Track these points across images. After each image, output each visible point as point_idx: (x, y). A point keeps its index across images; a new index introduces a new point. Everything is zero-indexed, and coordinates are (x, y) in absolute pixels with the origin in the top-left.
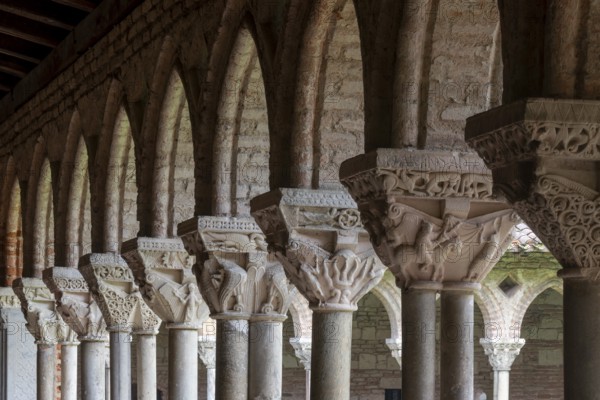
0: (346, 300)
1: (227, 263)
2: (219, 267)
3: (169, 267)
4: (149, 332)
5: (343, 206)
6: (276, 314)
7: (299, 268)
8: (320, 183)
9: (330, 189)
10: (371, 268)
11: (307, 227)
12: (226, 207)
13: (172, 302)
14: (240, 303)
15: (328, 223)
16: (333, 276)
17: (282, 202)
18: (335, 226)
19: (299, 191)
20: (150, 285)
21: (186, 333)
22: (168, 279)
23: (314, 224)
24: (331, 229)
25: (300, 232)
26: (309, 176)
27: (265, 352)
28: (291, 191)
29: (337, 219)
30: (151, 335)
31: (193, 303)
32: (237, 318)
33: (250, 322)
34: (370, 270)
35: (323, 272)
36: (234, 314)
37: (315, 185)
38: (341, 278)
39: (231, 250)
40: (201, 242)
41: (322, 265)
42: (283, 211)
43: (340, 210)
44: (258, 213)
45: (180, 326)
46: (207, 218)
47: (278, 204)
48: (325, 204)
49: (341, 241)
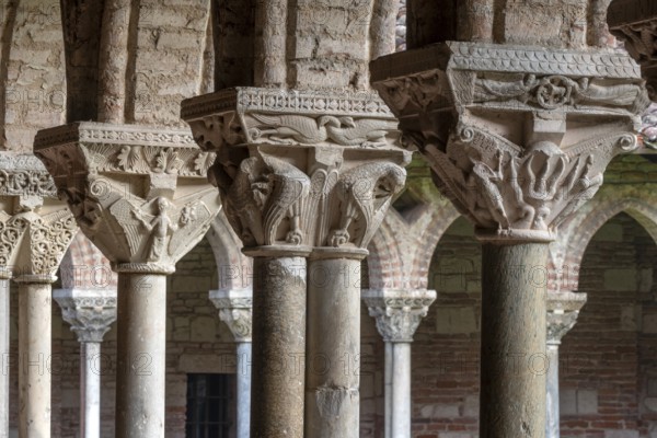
0: (543, 223)
1: (279, 164)
2: (265, 171)
3: (129, 171)
4: (42, 277)
5: (546, 70)
6: (353, 248)
7: (468, 172)
8: (507, 34)
9: (522, 42)
10: (584, 171)
11: (486, 105)
12: (279, 72)
13: (130, 229)
14: (298, 230)
15: (518, 98)
16: (524, 182)
17: (451, 64)
18: (529, 103)
19: (477, 47)
20: (95, 200)
21: (149, 279)
22: (122, 190)
23: (499, 99)
24: (524, 107)
25: (476, 113)
26: (489, 23)
27: (336, 310)
28: (465, 46)
29: (534, 93)
30: (44, 283)
31: (164, 230)
32: (291, 254)
33: (309, 260)
34: (582, 175)
35: (508, 178)
36: (288, 247)
37: (499, 37)
38: (537, 188)
39: (287, 142)
40: (240, 129)
41: (507, 167)
42: (451, 78)
43: (540, 77)
44: (390, 83)
45: (141, 267)
46: (252, 90)
47: (444, 67)
48: (518, 68)
49: (540, 126)
